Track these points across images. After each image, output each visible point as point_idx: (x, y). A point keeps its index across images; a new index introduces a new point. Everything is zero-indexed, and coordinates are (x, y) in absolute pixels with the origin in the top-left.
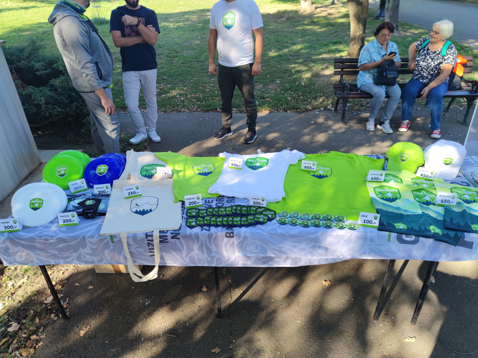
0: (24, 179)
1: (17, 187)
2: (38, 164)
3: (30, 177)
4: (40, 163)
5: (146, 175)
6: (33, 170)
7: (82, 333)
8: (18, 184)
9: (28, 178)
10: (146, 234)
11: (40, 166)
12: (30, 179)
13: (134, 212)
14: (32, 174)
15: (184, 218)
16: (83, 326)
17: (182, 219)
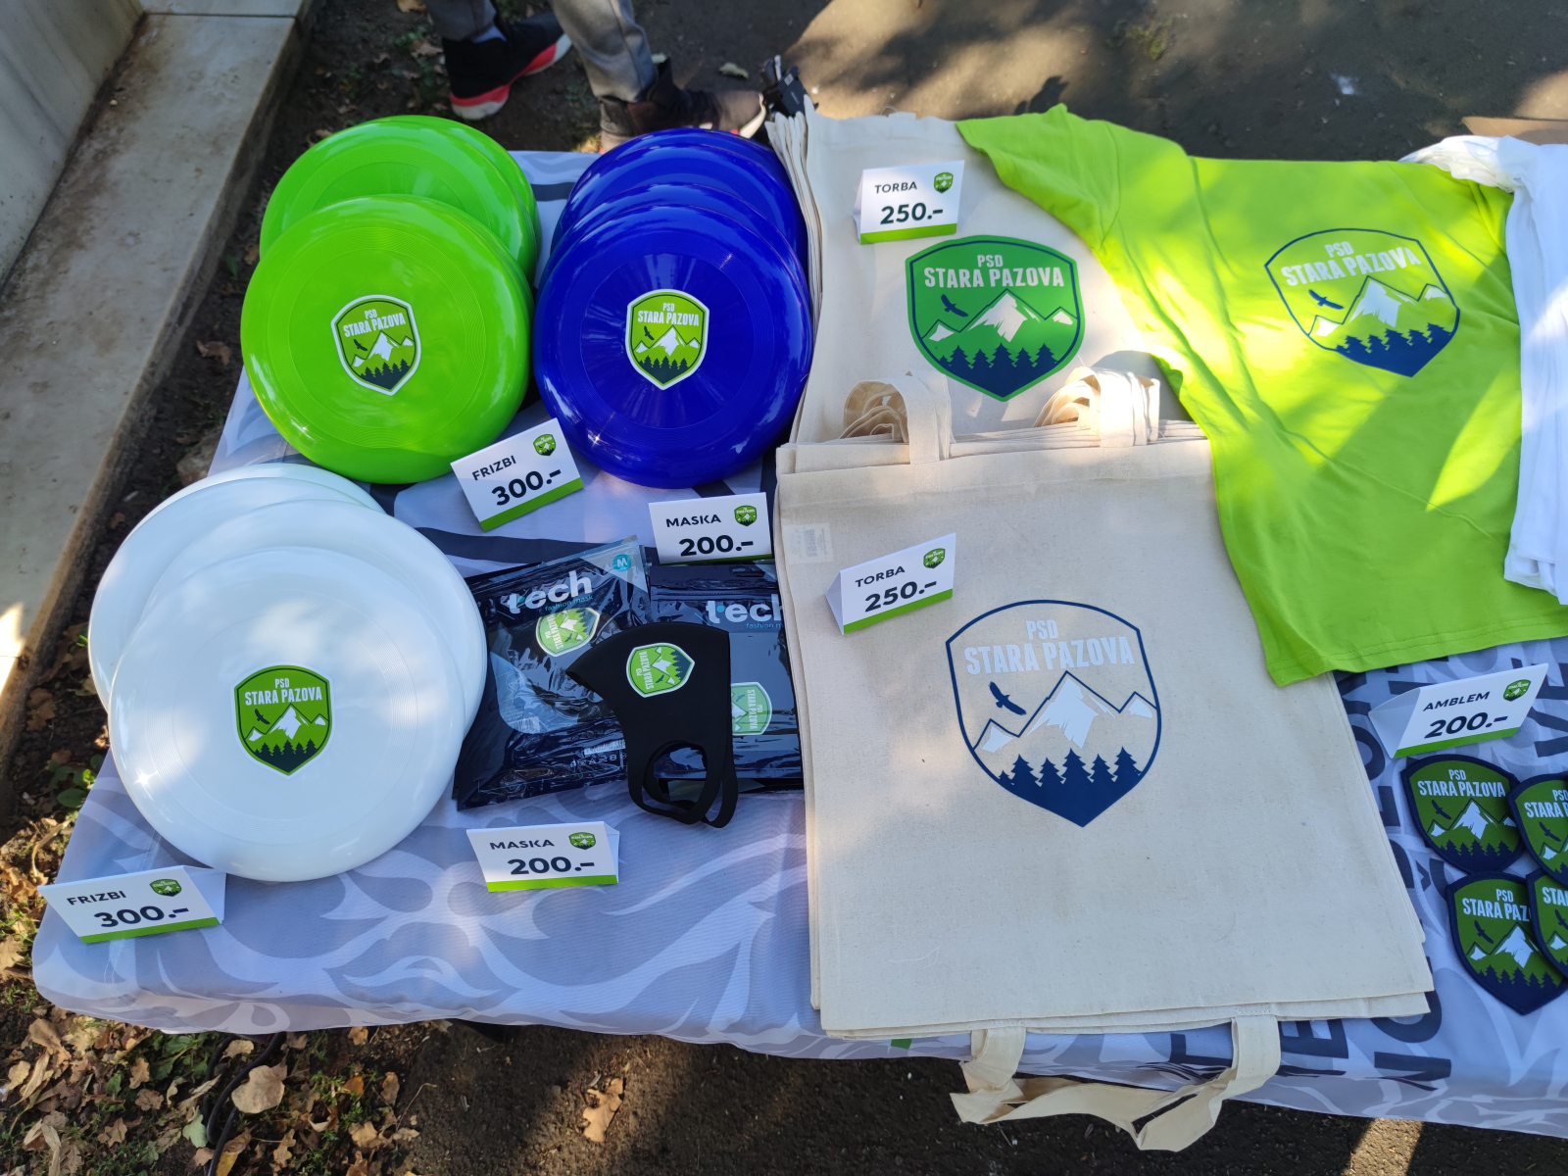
0: (81, 129)
1: (58, 182)
2: (126, 29)
3: (108, 116)
4: (135, 18)
5: (959, 354)
6: (110, 65)
7: (595, 1123)
8: (61, 164)
9: (101, 124)
10: (1178, 1040)
11: (143, 41)
12: (113, 132)
13: (1003, 780)
14: (111, 97)
15: (1417, 877)
16: (590, 1080)
17: (1409, 883)
